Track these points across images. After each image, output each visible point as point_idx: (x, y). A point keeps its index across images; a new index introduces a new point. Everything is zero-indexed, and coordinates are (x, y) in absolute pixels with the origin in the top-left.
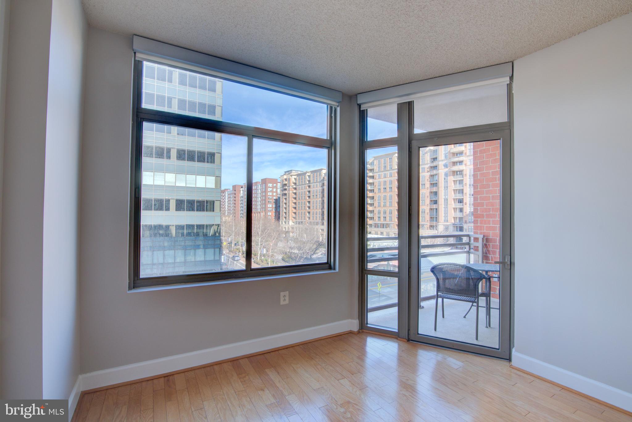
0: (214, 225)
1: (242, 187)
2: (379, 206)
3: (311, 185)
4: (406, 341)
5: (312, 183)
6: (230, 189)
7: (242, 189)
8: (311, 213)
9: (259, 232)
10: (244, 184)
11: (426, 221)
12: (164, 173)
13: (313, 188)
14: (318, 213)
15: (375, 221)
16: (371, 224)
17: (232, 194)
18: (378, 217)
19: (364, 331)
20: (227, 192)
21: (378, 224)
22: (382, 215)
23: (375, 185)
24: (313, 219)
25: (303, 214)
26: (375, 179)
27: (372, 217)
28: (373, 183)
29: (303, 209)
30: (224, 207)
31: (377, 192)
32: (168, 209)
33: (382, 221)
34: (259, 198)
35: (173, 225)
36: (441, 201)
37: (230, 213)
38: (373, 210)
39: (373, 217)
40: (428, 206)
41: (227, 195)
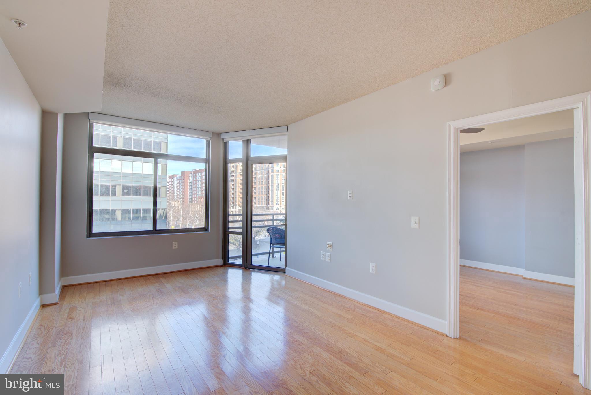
0: (160, 209)
1: (191, 173)
3: (257, 172)
4: (245, 268)
5: (257, 170)
6: (179, 175)
7: (190, 175)
10: (193, 170)
12: (110, 160)
13: (259, 175)
17: (181, 179)
19: (226, 265)
20: (176, 178)
24: (259, 204)
30: (173, 192)
32: (114, 194)
35: (119, 210)
37: (179, 198)
41: (176, 180)
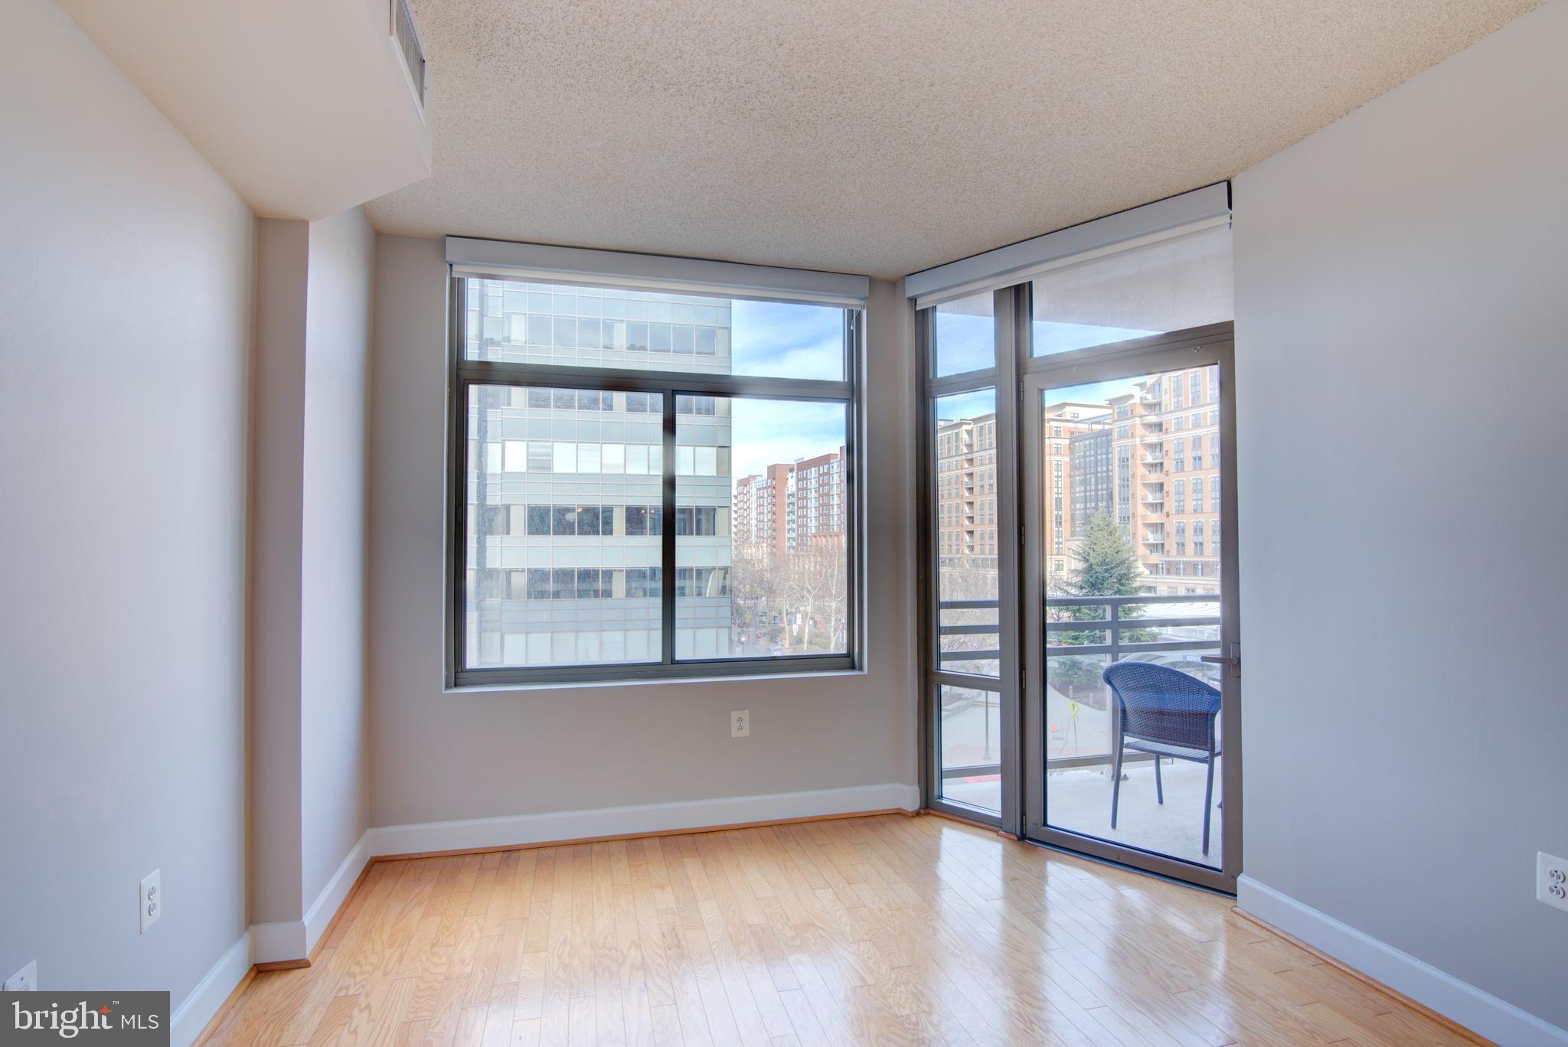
0: (715, 569)
1: (791, 470)
2: (1181, 511)
3: (975, 455)
4: (1016, 838)
5: (977, 452)
6: (761, 476)
7: (790, 474)
8: (977, 535)
9: (833, 586)
10: (796, 461)
12: (599, 445)
13: (981, 465)
14: (987, 537)
15: (1168, 556)
16: (1157, 565)
17: (767, 488)
18: (1178, 544)
19: (931, 812)
20: (753, 485)
21: (1178, 563)
22: (1190, 538)
23: (1164, 450)
24: (983, 552)
25: (954, 538)
26: (1166, 433)
27: (1157, 545)
28: (1161, 444)
29: (954, 524)
30: (749, 522)
31: (1172, 469)
32: (608, 530)
33: (1190, 555)
34: (836, 497)
35: (620, 571)
37: (763, 537)
38: (1162, 524)
39: (1163, 545)
41: (753, 491)
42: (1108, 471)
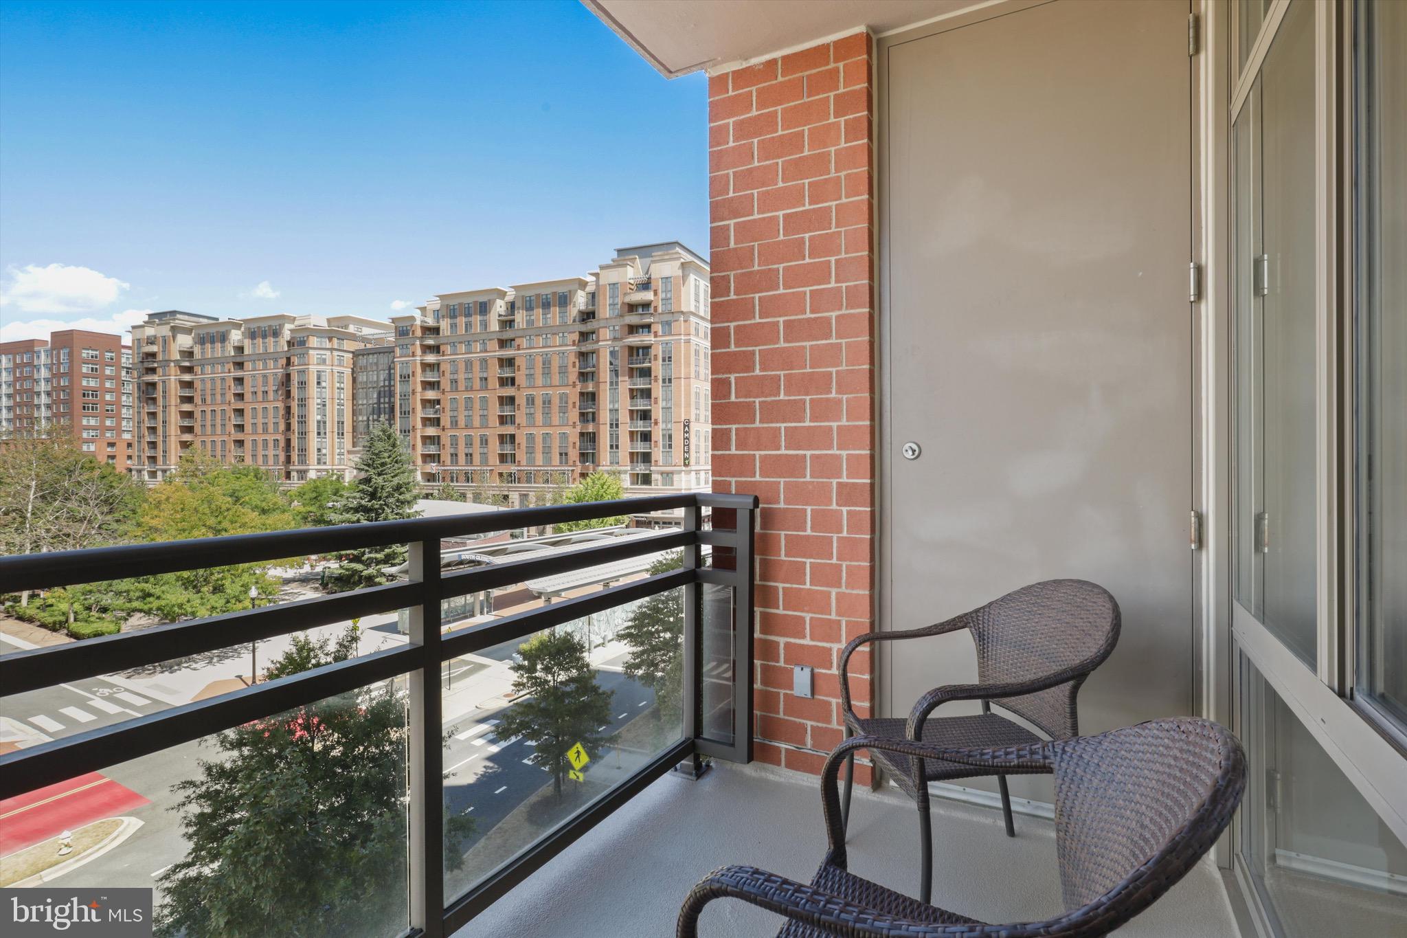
2: (455, 424)
5: (249, 355)
8: (247, 445)
11: (571, 462)
13: (253, 369)
15: (444, 465)
16: (434, 474)
18: (452, 455)
21: (452, 472)
22: (462, 450)
23: (441, 370)
25: (218, 447)
26: (443, 355)
27: (433, 455)
28: (438, 365)
29: (218, 432)
31: (448, 389)
33: (462, 466)
36: (605, 417)
39: (439, 455)
40: (574, 427)
42: (390, 386)
